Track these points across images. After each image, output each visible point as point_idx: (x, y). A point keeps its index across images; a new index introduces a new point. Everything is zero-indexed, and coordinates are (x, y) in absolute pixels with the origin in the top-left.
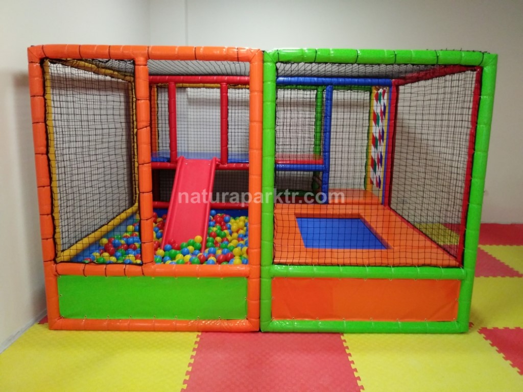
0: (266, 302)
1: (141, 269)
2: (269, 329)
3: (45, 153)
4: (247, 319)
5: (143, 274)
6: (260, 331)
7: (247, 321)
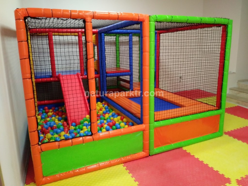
0: (152, 141)
1: (92, 138)
2: (154, 153)
3: (30, 78)
4: (143, 151)
5: (93, 140)
6: (150, 155)
7: (144, 152)
